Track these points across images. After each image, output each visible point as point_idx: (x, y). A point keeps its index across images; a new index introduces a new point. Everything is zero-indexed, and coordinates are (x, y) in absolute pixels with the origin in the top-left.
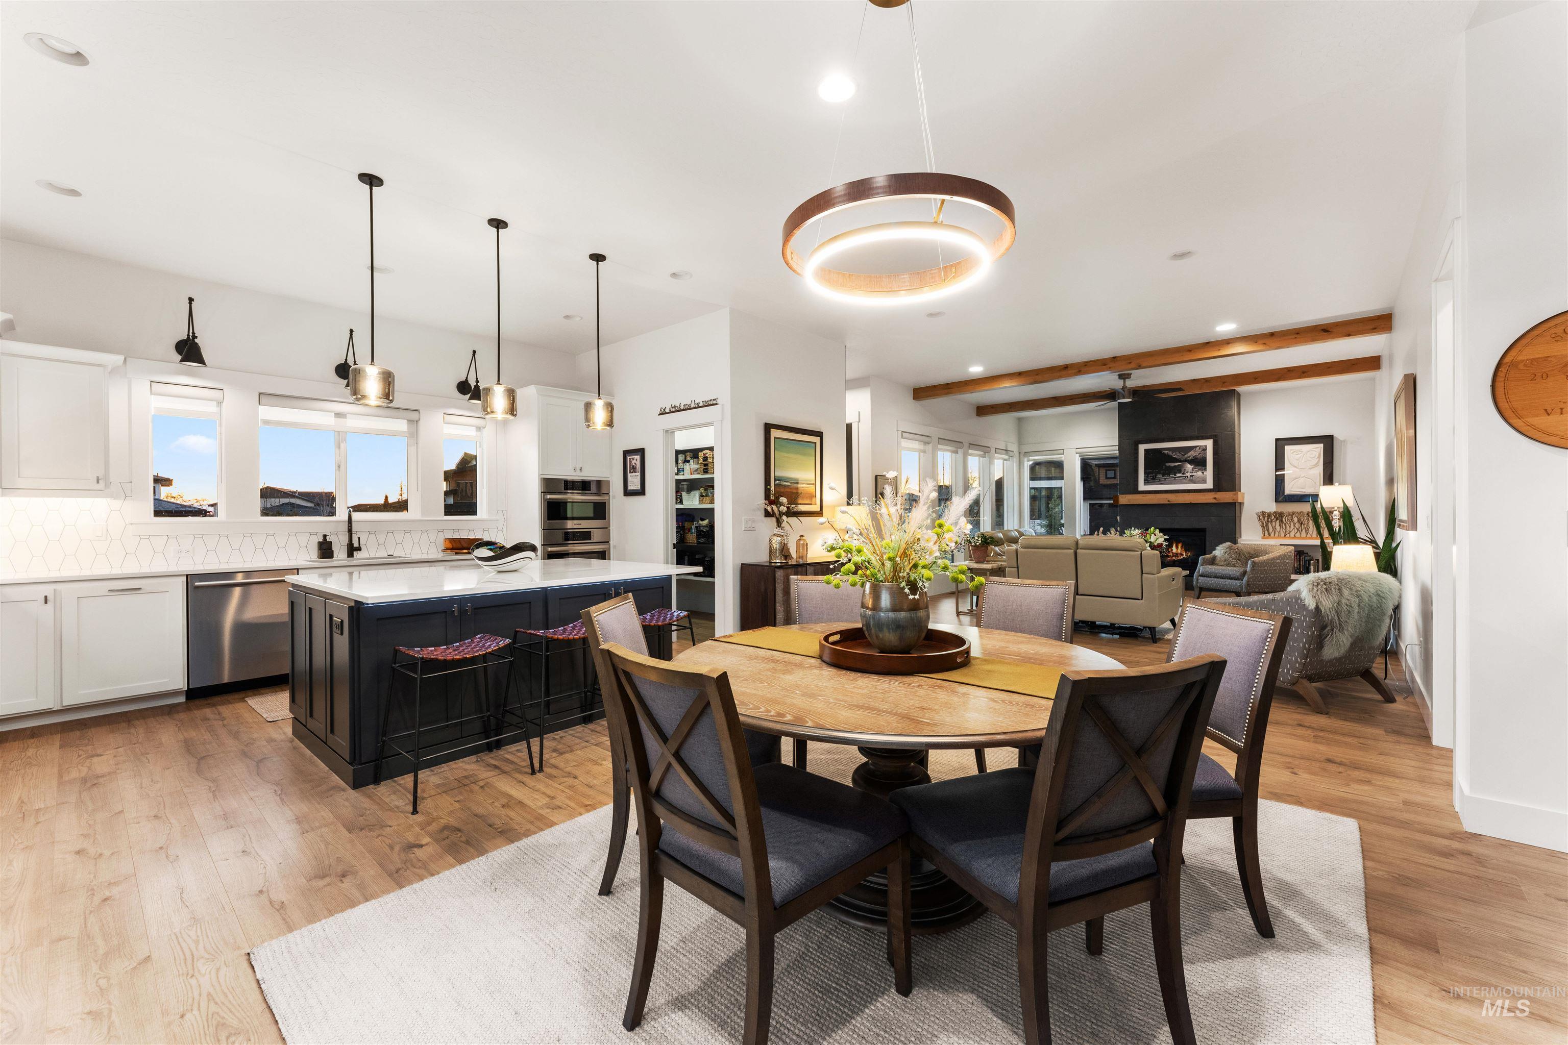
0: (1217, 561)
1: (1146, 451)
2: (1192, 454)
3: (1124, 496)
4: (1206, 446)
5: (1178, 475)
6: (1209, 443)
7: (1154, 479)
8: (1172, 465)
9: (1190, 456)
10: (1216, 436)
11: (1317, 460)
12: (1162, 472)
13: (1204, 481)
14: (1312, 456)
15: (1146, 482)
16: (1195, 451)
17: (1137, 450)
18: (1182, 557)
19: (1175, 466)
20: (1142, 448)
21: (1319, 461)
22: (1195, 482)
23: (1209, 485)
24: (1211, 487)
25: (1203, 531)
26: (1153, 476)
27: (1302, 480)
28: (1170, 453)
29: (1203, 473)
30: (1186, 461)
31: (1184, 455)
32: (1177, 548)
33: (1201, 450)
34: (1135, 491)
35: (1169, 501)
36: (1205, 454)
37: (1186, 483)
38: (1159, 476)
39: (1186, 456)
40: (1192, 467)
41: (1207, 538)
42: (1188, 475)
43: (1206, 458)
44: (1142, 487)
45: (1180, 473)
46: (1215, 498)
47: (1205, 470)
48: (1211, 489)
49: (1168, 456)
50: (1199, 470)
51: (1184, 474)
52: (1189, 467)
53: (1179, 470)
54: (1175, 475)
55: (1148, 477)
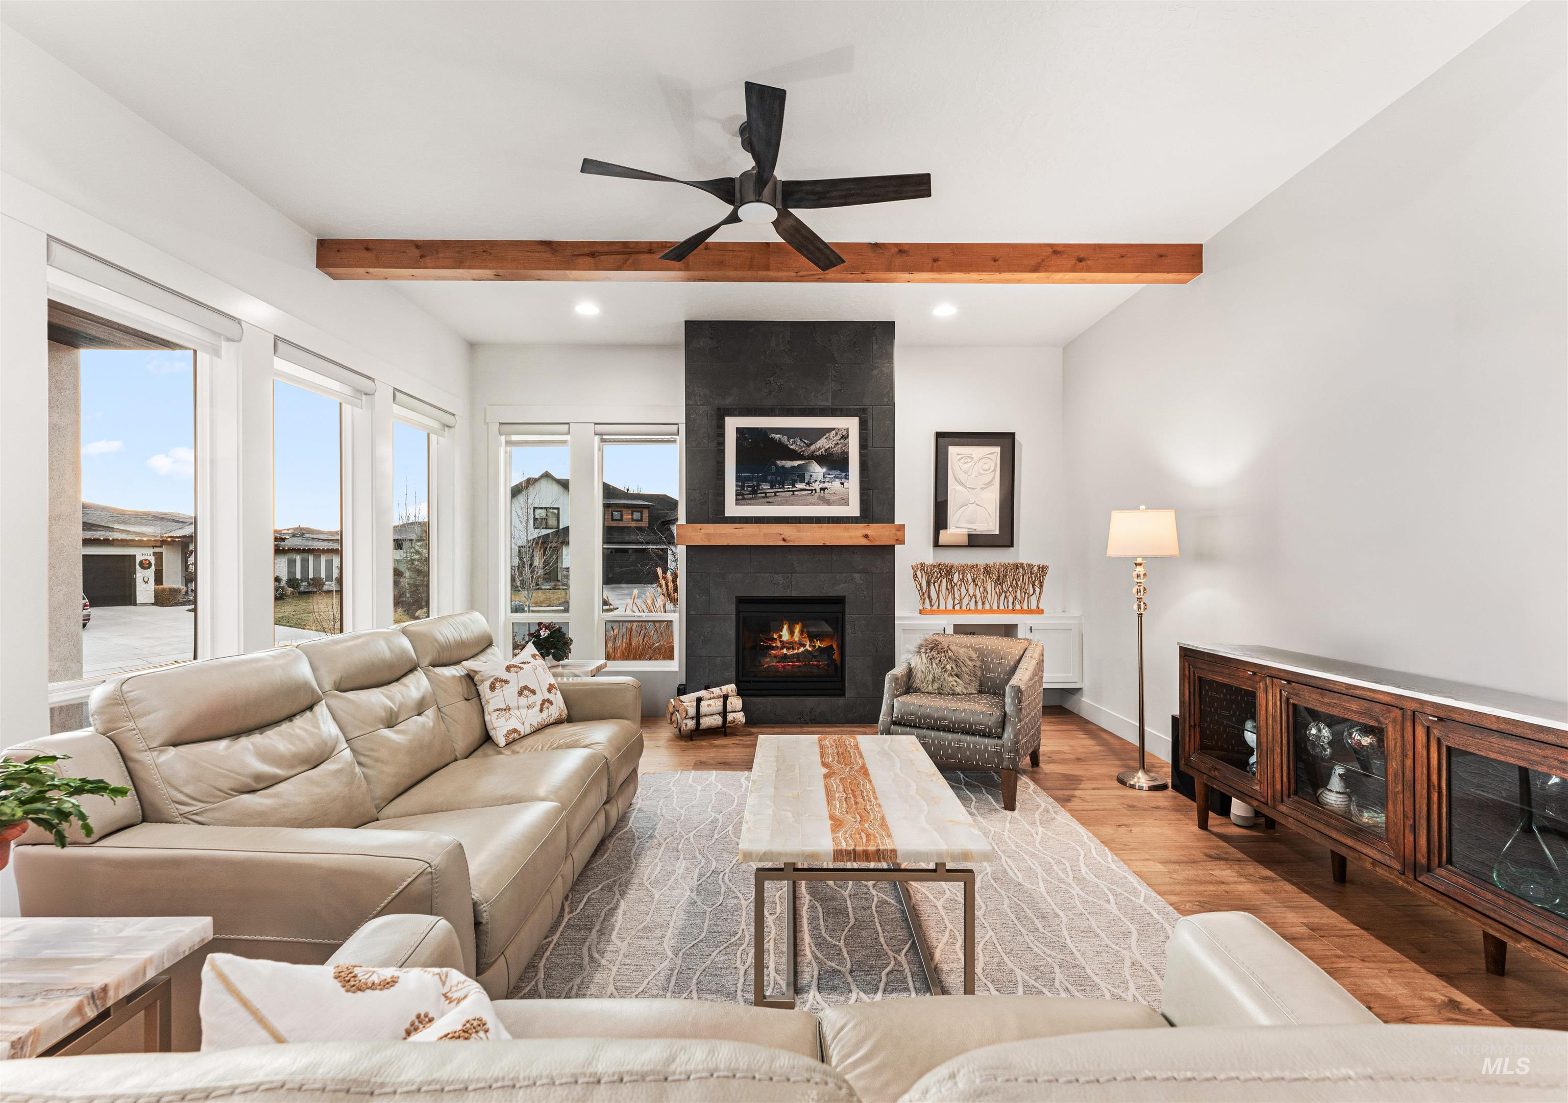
0: (918, 682)
1: (741, 432)
2: (823, 444)
3: (699, 526)
4: (847, 430)
5: (799, 486)
6: (851, 424)
7: (754, 492)
8: (789, 464)
9: (819, 449)
10: (864, 411)
11: (992, 475)
12: (769, 478)
13: (844, 502)
14: (986, 467)
15: (741, 498)
16: (828, 439)
17: (721, 427)
18: (802, 649)
19: (793, 467)
20: (732, 424)
21: (994, 478)
22: (828, 503)
23: (853, 509)
24: (857, 513)
25: (840, 601)
26: (753, 487)
27: (971, 507)
28: (785, 439)
29: (842, 484)
30: (812, 457)
31: (809, 446)
32: (792, 633)
33: (838, 437)
34: (719, 517)
35: (784, 540)
36: (846, 445)
37: (814, 504)
38: (765, 486)
39: (813, 448)
40: (824, 470)
41: (847, 617)
42: (817, 486)
43: (847, 453)
44: (732, 508)
45: (802, 481)
46: (866, 536)
47: (846, 477)
48: (856, 518)
49: (780, 444)
50: (836, 477)
51: (809, 484)
52: (817, 470)
53: (799, 475)
54: (794, 486)
55: (742, 487)
